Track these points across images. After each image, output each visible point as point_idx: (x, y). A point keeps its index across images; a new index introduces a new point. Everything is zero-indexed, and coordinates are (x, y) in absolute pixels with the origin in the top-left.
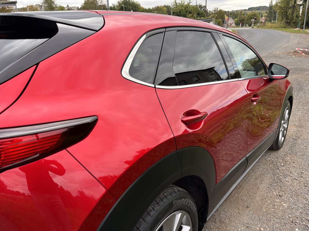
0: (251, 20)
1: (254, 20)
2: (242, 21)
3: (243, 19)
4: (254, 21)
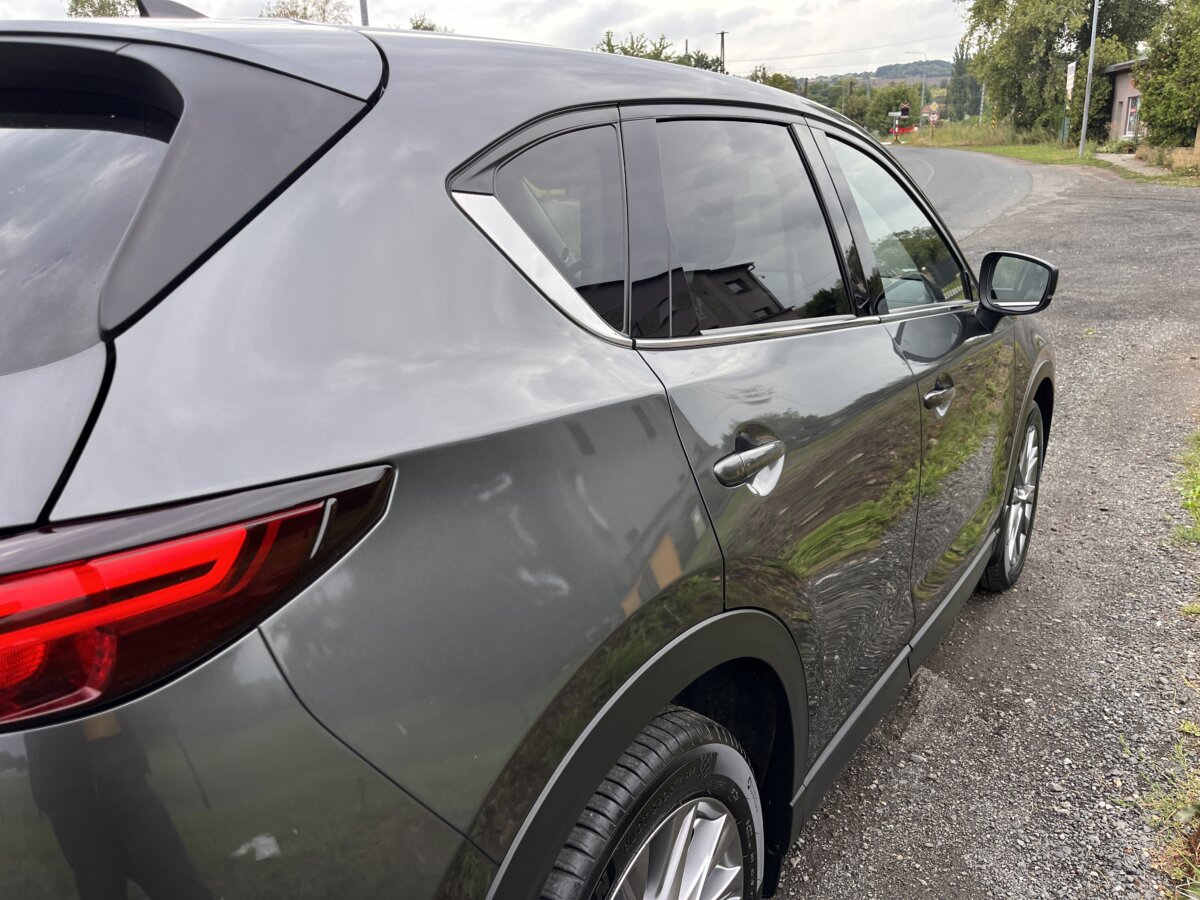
1: (899, 114)
3: (858, 109)
4: (899, 119)
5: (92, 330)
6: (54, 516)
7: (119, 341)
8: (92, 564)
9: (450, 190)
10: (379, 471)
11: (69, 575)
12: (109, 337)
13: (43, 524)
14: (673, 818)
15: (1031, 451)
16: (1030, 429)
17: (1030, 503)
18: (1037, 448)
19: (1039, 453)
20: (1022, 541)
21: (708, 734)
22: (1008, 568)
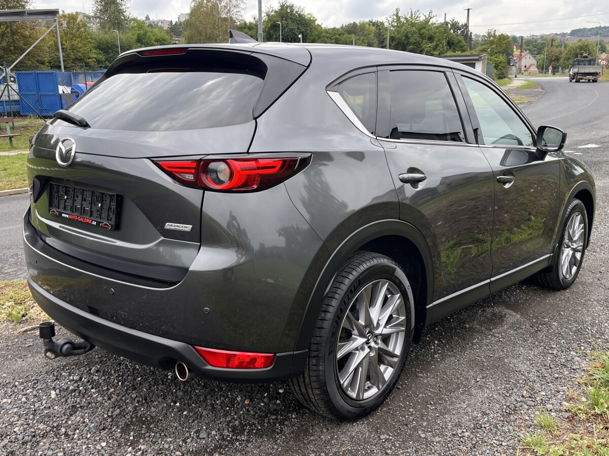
2: (554, 61)
5: (252, 118)
6: (250, 151)
7: (257, 120)
8: (258, 160)
10: (309, 154)
11: (253, 162)
12: (255, 119)
13: (248, 153)
14: (380, 282)
15: (579, 226)
16: (577, 213)
17: (580, 252)
18: (583, 225)
19: (584, 228)
20: (574, 269)
21: (394, 263)
22: (561, 277)
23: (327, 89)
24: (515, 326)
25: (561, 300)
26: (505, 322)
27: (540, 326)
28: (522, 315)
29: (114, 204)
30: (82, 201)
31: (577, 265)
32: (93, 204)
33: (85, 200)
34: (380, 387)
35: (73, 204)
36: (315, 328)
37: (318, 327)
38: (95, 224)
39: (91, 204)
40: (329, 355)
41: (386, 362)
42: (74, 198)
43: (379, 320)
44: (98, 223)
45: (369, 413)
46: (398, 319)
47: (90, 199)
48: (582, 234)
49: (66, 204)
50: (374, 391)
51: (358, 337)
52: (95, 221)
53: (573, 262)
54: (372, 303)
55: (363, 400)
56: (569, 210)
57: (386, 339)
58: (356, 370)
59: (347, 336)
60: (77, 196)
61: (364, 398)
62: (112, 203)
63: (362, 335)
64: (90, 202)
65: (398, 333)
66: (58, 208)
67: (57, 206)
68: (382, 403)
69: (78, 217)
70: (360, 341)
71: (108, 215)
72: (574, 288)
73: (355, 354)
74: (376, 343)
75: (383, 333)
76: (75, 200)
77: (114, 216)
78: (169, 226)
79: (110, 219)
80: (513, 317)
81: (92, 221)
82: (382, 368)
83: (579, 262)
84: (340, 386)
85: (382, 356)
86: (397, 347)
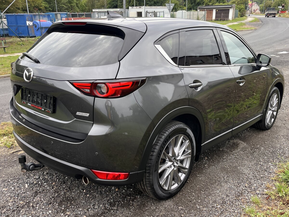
0: (279, 7)
1: (281, 7)
3: (269, 5)
4: (281, 9)
5: (118, 61)
6: (116, 78)
7: (120, 62)
8: (121, 83)
9: (154, 44)
10: (145, 78)
11: (118, 84)
12: (119, 61)
13: (116, 79)
14: (179, 135)
15: (276, 99)
16: (275, 94)
17: (276, 112)
18: (278, 99)
19: (278, 100)
20: (273, 120)
21: (186, 126)
22: (266, 124)
23: (155, 44)
24: (244, 149)
25: (266, 136)
26: (239, 147)
27: (255, 150)
28: (247, 143)
29: (52, 101)
30: (37, 98)
31: (274, 118)
32: (42, 100)
33: (38, 98)
34: (179, 184)
35: (33, 99)
36: (148, 159)
37: (150, 159)
38: (43, 110)
39: (41, 100)
40: (155, 172)
41: (182, 172)
42: (33, 96)
43: (179, 153)
44: (45, 110)
45: (174, 196)
46: (187, 151)
47: (41, 97)
48: (277, 103)
49: (29, 99)
50: (176, 185)
51: (169, 162)
52: (43, 108)
53: (273, 116)
54: (175, 145)
55: (171, 190)
56: (271, 93)
57: (182, 161)
58: (168, 177)
59: (164, 162)
60: (35, 95)
61: (171, 189)
62: (51, 101)
63: (170, 161)
64: (41, 99)
65: (187, 158)
66: (26, 100)
67: (25, 99)
68: (180, 190)
69: (35, 106)
70: (170, 163)
71: (50, 106)
72: (272, 129)
73: (167, 169)
74: (177, 163)
75: (180, 159)
76: (34, 97)
77: (52, 107)
78: (78, 113)
79: (50, 108)
80: (243, 144)
81: (42, 108)
82: (180, 174)
83: (275, 117)
84: (160, 185)
85: (180, 169)
86: (187, 165)
